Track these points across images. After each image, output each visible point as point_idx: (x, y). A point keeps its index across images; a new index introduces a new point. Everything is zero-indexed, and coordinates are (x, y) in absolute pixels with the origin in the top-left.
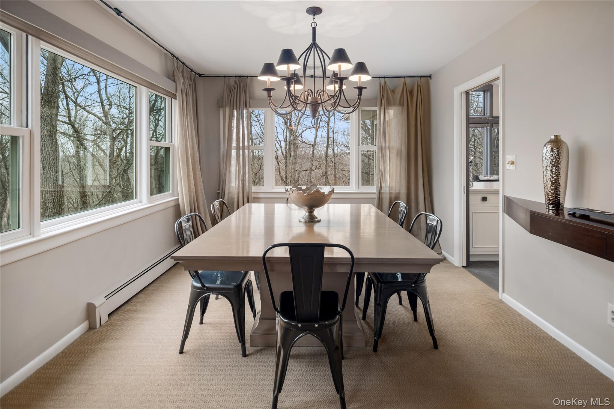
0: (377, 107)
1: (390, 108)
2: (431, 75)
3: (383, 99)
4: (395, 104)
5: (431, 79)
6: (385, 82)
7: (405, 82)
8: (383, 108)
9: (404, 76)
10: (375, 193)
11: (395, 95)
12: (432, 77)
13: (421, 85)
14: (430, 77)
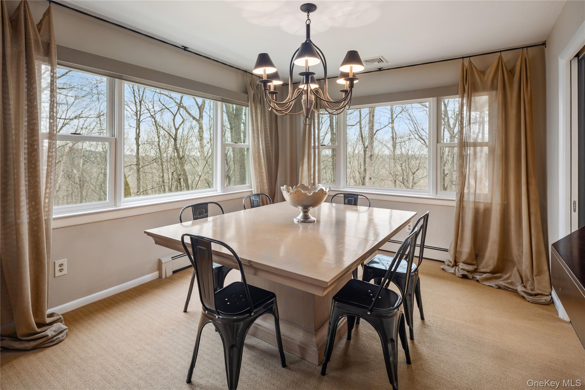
0: (458, 94)
1: (476, 94)
2: (545, 41)
3: (466, 84)
4: (484, 89)
5: (546, 47)
6: (470, 62)
7: (500, 58)
8: (466, 95)
9: (500, 50)
10: (454, 200)
11: (486, 77)
12: (546, 44)
13: (527, 59)
14: (544, 44)
